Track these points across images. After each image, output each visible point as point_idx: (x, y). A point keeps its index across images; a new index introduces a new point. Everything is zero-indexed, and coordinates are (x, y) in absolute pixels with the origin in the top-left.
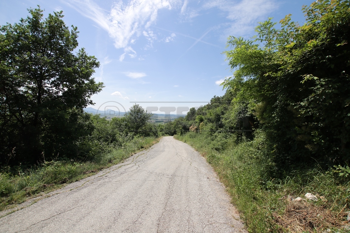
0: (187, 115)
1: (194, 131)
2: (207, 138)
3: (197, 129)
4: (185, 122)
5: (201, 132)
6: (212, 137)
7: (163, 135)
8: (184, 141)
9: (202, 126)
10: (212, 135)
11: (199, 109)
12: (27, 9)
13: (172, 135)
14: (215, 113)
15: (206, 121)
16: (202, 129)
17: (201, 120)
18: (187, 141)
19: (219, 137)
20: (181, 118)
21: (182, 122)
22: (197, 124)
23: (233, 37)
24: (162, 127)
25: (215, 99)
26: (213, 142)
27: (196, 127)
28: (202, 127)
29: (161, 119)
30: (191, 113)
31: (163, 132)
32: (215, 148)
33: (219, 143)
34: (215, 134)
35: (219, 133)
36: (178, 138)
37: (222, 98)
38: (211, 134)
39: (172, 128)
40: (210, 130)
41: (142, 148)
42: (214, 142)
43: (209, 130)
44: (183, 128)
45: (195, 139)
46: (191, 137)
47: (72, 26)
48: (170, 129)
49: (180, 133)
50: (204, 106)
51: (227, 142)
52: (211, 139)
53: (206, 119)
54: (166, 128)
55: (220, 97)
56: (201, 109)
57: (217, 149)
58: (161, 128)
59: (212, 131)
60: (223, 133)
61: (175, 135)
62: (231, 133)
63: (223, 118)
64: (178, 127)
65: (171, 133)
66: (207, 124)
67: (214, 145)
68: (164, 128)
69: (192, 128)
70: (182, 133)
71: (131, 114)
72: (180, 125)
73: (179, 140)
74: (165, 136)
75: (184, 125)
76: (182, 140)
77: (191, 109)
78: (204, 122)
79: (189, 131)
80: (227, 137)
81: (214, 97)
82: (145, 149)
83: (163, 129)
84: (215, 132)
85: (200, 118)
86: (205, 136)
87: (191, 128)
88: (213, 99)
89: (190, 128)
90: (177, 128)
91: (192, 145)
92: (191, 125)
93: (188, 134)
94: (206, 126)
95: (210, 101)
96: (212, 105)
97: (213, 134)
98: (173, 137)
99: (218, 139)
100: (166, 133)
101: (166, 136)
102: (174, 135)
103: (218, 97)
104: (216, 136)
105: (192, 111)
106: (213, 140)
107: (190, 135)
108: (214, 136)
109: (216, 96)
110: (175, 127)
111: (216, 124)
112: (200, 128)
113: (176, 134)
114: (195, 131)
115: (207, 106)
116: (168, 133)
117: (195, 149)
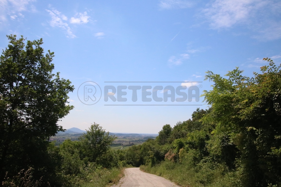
0: (160, 135)
1: (171, 160)
2: (189, 169)
3: (176, 158)
4: (156, 147)
5: (182, 162)
6: (196, 168)
7: (124, 166)
8: (158, 174)
9: (182, 154)
10: (196, 166)
11: (176, 127)
12: (7, 36)
13: (137, 166)
14: (198, 138)
15: (187, 146)
16: (182, 157)
17: (181, 145)
18: (164, 173)
19: (204, 167)
20: (149, 139)
21: (154, 146)
22: (175, 151)
23: (211, 72)
24: (122, 154)
25: (198, 114)
26: (196, 175)
27: (173, 155)
28: (183, 155)
29: (118, 141)
30: (165, 132)
31: (124, 161)
32: (200, 181)
33: (204, 175)
34: (200, 164)
35: (204, 163)
36: (148, 170)
37: (208, 111)
38: (194, 164)
39: (137, 155)
40: (192, 159)
41: (110, 182)
42: (199, 174)
44: (154, 156)
45: (174, 171)
46: (169, 168)
48: (134, 157)
49: (150, 163)
50: (182, 122)
51: (213, 174)
52: (195, 171)
53: (187, 143)
54: (127, 156)
55: (205, 110)
56: (179, 127)
57: (202, 182)
58: (121, 156)
59: (196, 160)
60: (208, 162)
61: (142, 166)
62: (218, 163)
63: (208, 144)
65: (135, 163)
66: (188, 150)
67: (198, 177)
68: (125, 155)
69: (169, 157)
70: (153, 164)
71: (87, 137)
72: (150, 152)
74: (126, 167)
75: (157, 151)
76: (155, 173)
77: (164, 126)
78: (184, 148)
79: (164, 160)
80: (213, 167)
81: (198, 110)
82: (114, 183)
83: (123, 157)
84: (199, 161)
85: (179, 143)
86: (187, 167)
87: (168, 156)
88: (195, 112)
89: (166, 155)
90: (146, 156)
91: (171, 179)
92: (166, 152)
93: (164, 164)
94: (188, 153)
95: (192, 117)
96: (194, 121)
97: (197, 163)
98: (138, 168)
99: (203, 170)
100: (129, 163)
101: (128, 167)
102: (141, 166)
103: (202, 110)
104: (200, 167)
106: (197, 171)
107: (167, 166)
108: (198, 167)
109: (200, 109)
110: (142, 153)
111: (200, 151)
112: (180, 156)
113: (143, 165)
114: (173, 160)
115: (187, 124)
116: (131, 163)
117: (176, 182)
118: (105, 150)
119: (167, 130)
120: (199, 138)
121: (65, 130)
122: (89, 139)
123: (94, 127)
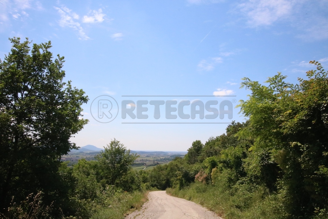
0: (188, 153)
1: (202, 182)
2: (223, 192)
3: (207, 179)
4: (185, 167)
5: (214, 184)
6: (231, 191)
7: (148, 189)
8: (188, 198)
9: (215, 174)
10: (231, 188)
11: (207, 144)
12: (9, 39)
13: (164, 189)
14: (233, 156)
15: (220, 165)
16: (215, 178)
17: (214, 165)
18: (194, 197)
19: (240, 189)
20: (177, 158)
21: (182, 166)
22: (207, 171)
23: (247, 79)
24: (146, 175)
25: (233, 127)
26: (232, 198)
27: (205, 175)
28: (216, 176)
29: (141, 160)
31: (148, 184)
32: (236, 205)
34: (235, 186)
35: (241, 185)
36: (176, 194)
37: (245, 125)
38: (229, 186)
41: (132, 207)
42: (235, 197)
43: (226, 179)
44: (183, 177)
45: (205, 195)
46: (199, 191)
47: (58, 55)
48: (159, 178)
49: (178, 186)
50: (215, 137)
51: (251, 198)
52: (230, 194)
53: (221, 162)
54: (151, 177)
55: (242, 123)
56: (211, 143)
57: (238, 207)
58: (144, 177)
59: (231, 181)
60: (245, 184)
61: (169, 189)
62: (256, 184)
63: (245, 162)
64: (173, 174)
65: (161, 185)
66: (222, 170)
67: (234, 201)
68: (149, 177)
69: (200, 178)
70: (182, 186)
72: (177, 173)
73: (177, 197)
74: (151, 190)
75: (186, 171)
76: (183, 197)
77: (194, 142)
78: (217, 168)
79: (194, 182)
80: (251, 189)
81: (233, 123)
82: (137, 209)
83: (147, 179)
84: (235, 183)
85: (212, 161)
86: (220, 189)
87: (198, 177)
88: (230, 126)
89: (196, 176)
90: (173, 177)
91: (202, 204)
92: (196, 172)
93: (194, 186)
94: (221, 173)
95: (226, 131)
96: (229, 136)
97: (233, 185)
98: (165, 192)
99: (240, 192)
100: (153, 186)
102: (167, 189)
104: (236, 190)
105: (196, 146)
106: (232, 195)
107: (197, 188)
108: (234, 189)
109: (236, 122)
110: (168, 174)
111: (236, 171)
112: (213, 177)
113: (169, 187)
114: (204, 182)
115: (221, 139)
116: (155, 185)
117: (208, 207)
118: (125, 170)
119: (197, 147)
120: (235, 155)
121: (79, 147)
122: (107, 158)
123: (114, 143)
